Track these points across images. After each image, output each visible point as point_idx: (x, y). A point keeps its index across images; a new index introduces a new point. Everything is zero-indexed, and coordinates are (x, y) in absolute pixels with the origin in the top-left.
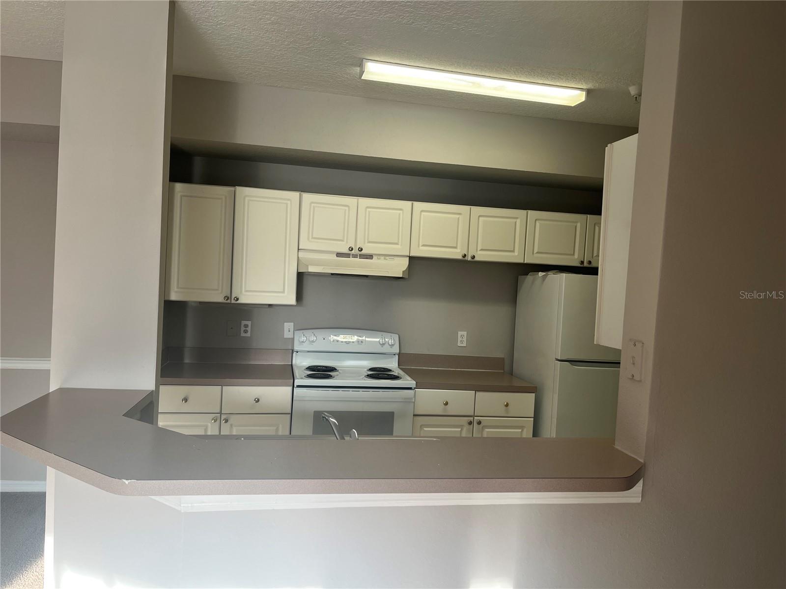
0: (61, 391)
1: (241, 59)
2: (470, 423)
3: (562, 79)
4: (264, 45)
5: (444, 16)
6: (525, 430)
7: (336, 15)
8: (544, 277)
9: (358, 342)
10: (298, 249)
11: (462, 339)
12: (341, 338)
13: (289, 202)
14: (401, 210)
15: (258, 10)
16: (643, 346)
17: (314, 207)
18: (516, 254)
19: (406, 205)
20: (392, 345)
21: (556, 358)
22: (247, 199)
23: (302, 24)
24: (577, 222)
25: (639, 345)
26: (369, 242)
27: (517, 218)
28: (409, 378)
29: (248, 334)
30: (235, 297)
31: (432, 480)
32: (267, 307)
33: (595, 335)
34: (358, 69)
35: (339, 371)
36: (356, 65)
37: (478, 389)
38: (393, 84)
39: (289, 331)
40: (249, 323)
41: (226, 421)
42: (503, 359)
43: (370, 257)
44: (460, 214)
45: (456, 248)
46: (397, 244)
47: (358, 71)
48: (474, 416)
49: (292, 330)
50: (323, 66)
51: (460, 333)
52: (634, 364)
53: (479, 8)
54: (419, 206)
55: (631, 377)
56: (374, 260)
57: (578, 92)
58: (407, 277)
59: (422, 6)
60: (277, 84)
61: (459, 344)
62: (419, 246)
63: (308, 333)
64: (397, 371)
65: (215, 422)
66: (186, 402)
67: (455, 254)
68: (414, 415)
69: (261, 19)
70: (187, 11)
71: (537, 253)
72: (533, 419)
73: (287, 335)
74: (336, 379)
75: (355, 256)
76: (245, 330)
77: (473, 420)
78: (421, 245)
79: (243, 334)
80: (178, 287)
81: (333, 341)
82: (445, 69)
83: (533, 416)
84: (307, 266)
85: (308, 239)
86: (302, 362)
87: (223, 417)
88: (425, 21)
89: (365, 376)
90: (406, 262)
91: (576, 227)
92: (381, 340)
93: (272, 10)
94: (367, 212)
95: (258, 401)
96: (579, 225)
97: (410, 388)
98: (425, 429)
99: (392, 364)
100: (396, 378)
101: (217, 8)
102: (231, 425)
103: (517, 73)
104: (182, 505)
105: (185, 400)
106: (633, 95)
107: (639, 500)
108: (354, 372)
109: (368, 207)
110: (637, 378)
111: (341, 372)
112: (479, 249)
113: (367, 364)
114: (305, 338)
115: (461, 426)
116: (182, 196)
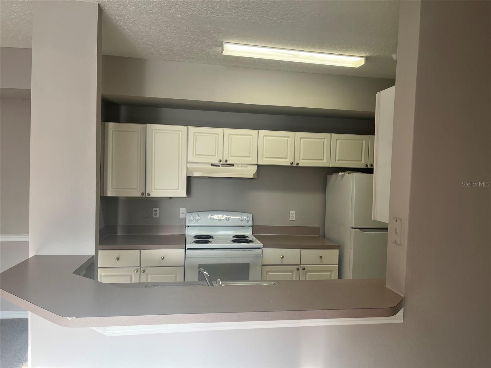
0: (36, 257)
1: (147, 44)
2: (298, 269)
3: (349, 51)
4: (160, 35)
5: (272, 14)
6: (333, 272)
7: (204, 15)
8: (343, 176)
9: (227, 219)
10: (187, 162)
11: (292, 215)
12: (216, 217)
13: (180, 133)
14: (251, 135)
15: (154, 14)
16: (401, 222)
17: (196, 135)
18: (325, 161)
19: (254, 132)
20: (248, 221)
21: (351, 227)
22: (154, 131)
23: (183, 21)
24: (363, 140)
25: (399, 221)
26: (232, 156)
27: (325, 139)
28: (259, 242)
29: (157, 216)
30: (148, 193)
31: (266, 312)
32: (169, 199)
33: (373, 214)
34: (220, 48)
35: (215, 238)
36: (219, 46)
37: (302, 247)
38: (243, 57)
39: (183, 213)
40: (158, 209)
41: (144, 272)
42: (319, 227)
43: (232, 165)
44: (288, 137)
45: (286, 158)
46: (249, 157)
47: (220, 50)
48: (300, 265)
49: (185, 213)
50: (198, 47)
51: (291, 212)
52: (396, 233)
53: (293, 8)
54: (262, 133)
55: (394, 242)
56: (235, 168)
57: (359, 59)
58: (256, 178)
59: (257, 8)
60: (170, 59)
61: (291, 219)
62: (263, 158)
63: (194, 214)
64: (251, 238)
65: (137, 272)
66: (118, 260)
67: (286, 162)
68: (262, 265)
69: (157, 19)
70: (110, 15)
71: (338, 160)
72: (338, 266)
73: (182, 216)
74: (212, 244)
75: (223, 165)
76: (155, 214)
77: (300, 268)
78: (264, 157)
79: (154, 216)
80: (112, 188)
81: (211, 219)
82: (275, 47)
83: (338, 264)
84: (193, 172)
85: (193, 155)
86: (191, 233)
87: (142, 269)
88: (259, 17)
89: (231, 241)
90: (255, 168)
91: (362, 143)
92: (241, 218)
93: (163, 13)
94: (230, 137)
95: (163, 258)
96: (364, 142)
97: (259, 248)
98: (269, 274)
99: (248, 233)
100: (250, 242)
101: (128, 13)
102: (147, 274)
103: (320, 48)
104: (107, 332)
105: (117, 259)
106: (394, 59)
107: (401, 321)
108: (223, 239)
109: (230, 134)
110: (398, 242)
111: (216, 238)
112: (301, 159)
113: (233, 233)
114: (193, 218)
115: (292, 271)
116: (113, 131)
